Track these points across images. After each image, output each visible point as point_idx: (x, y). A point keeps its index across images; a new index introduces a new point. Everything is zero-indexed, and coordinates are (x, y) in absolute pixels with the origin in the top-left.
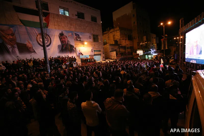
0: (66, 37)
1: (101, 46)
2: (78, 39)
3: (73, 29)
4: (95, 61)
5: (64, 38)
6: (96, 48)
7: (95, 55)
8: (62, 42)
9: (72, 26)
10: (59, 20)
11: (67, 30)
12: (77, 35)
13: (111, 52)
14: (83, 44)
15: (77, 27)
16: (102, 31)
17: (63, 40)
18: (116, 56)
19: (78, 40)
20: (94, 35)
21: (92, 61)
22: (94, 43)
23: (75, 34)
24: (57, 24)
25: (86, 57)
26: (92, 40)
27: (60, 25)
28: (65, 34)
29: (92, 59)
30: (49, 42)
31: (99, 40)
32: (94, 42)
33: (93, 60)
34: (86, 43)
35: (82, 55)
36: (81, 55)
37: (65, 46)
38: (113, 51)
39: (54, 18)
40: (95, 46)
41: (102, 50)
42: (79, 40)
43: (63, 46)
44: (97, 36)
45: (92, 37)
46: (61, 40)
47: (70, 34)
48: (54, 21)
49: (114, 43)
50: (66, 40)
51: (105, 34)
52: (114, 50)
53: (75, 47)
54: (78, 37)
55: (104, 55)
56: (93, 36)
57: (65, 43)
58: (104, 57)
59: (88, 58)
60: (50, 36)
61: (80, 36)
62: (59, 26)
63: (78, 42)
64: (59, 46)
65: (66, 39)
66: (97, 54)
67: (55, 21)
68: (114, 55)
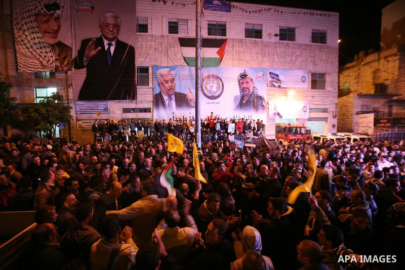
0: (252, 80)
1: (330, 98)
2: (274, 83)
3: (268, 64)
4: (308, 132)
5: (247, 82)
6: (316, 103)
7: (310, 119)
8: (243, 90)
9: (266, 59)
10: (242, 50)
11: (255, 66)
12: (274, 76)
13: (357, 114)
14: (286, 94)
15: (276, 59)
16: (337, 64)
17: (246, 86)
18: (372, 125)
19: (274, 85)
20: (313, 75)
21: (301, 134)
22: (314, 91)
23: (270, 73)
24: (237, 58)
25: (288, 123)
26: (307, 86)
27: (243, 58)
28: (251, 74)
29: (300, 128)
30: (221, 90)
31: (326, 84)
32: (312, 88)
33: (303, 131)
34: (291, 93)
35: (281, 117)
36: (278, 116)
37: (246, 99)
38: (363, 113)
39: (233, 46)
40: (314, 99)
41: (332, 108)
42: (277, 85)
43: (242, 98)
44: (322, 75)
45: (309, 79)
46: (242, 86)
47: (260, 74)
48: (233, 53)
49: (372, 92)
50: (250, 87)
51: (349, 68)
52: (371, 110)
53: (266, 100)
54: (275, 80)
55: (335, 121)
56: (310, 76)
57: (247, 92)
58: (334, 126)
59: (291, 126)
60: (222, 80)
61: (281, 77)
62: (242, 60)
63: (274, 90)
64: (236, 98)
65: (252, 84)
66: (318, 117)
67: (235, 52)
68: (368, 123)
